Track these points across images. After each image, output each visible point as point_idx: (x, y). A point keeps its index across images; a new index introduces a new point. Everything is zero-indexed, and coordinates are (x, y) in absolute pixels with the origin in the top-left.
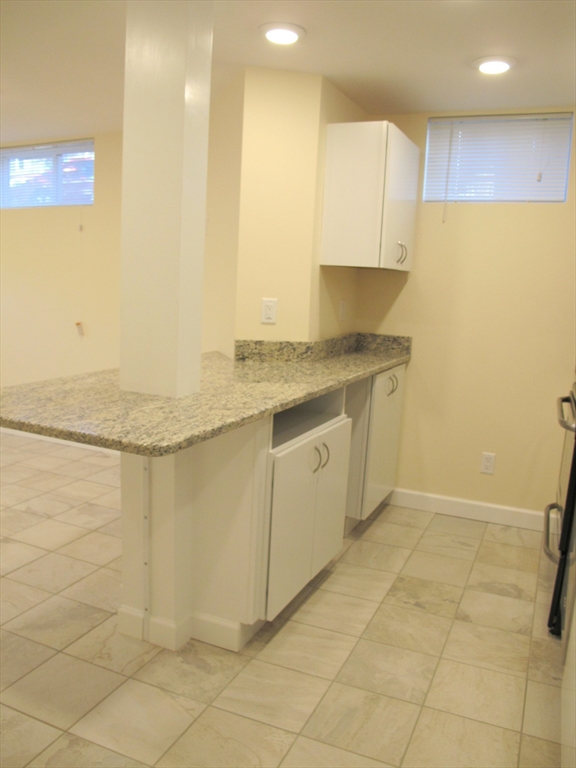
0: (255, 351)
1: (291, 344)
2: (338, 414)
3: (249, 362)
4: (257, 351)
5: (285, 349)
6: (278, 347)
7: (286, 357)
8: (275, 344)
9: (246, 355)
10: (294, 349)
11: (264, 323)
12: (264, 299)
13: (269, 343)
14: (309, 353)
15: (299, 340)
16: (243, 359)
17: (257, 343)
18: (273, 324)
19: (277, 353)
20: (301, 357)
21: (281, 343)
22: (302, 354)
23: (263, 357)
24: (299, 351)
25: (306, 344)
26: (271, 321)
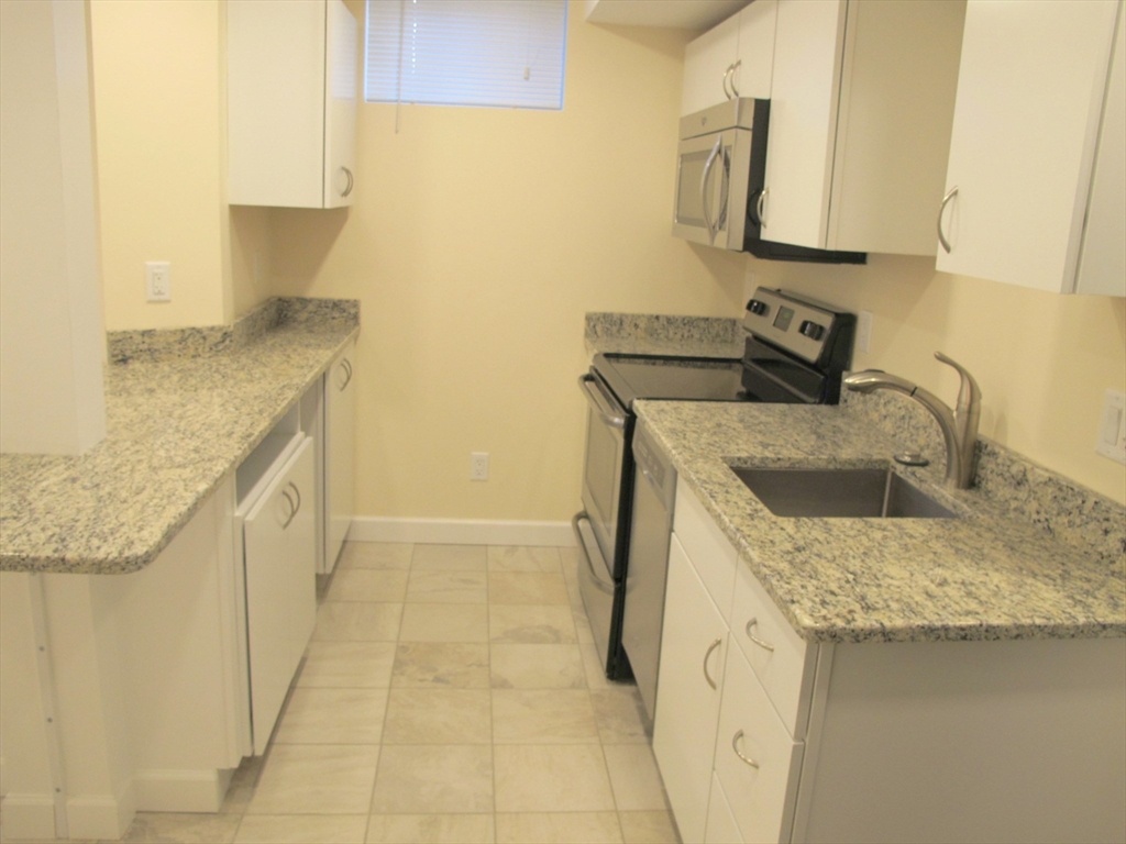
0: (141, 347)
1: (199, 331)
2: (293, 434)
3: (135, 365)
4: (145, 346)
5: (190, 340)
6: (178, 337)
7: (192, 352)
8: (174, 332)
9: (128, 353)
10: (204, 338)
11: (150, 302)
12: (150, 263)
13: (164, 333)
14: (227, 342)
15: (209, 323)
16: (124, 361)
17: (144, 333)
18: (167, 301)
19: (177, 346)
20: (217, 349)
21: (183, 331)
22: (216, 345)
23: (157, 355)
24: (212, 340)
25: (221, 329)
26: (162, 297)
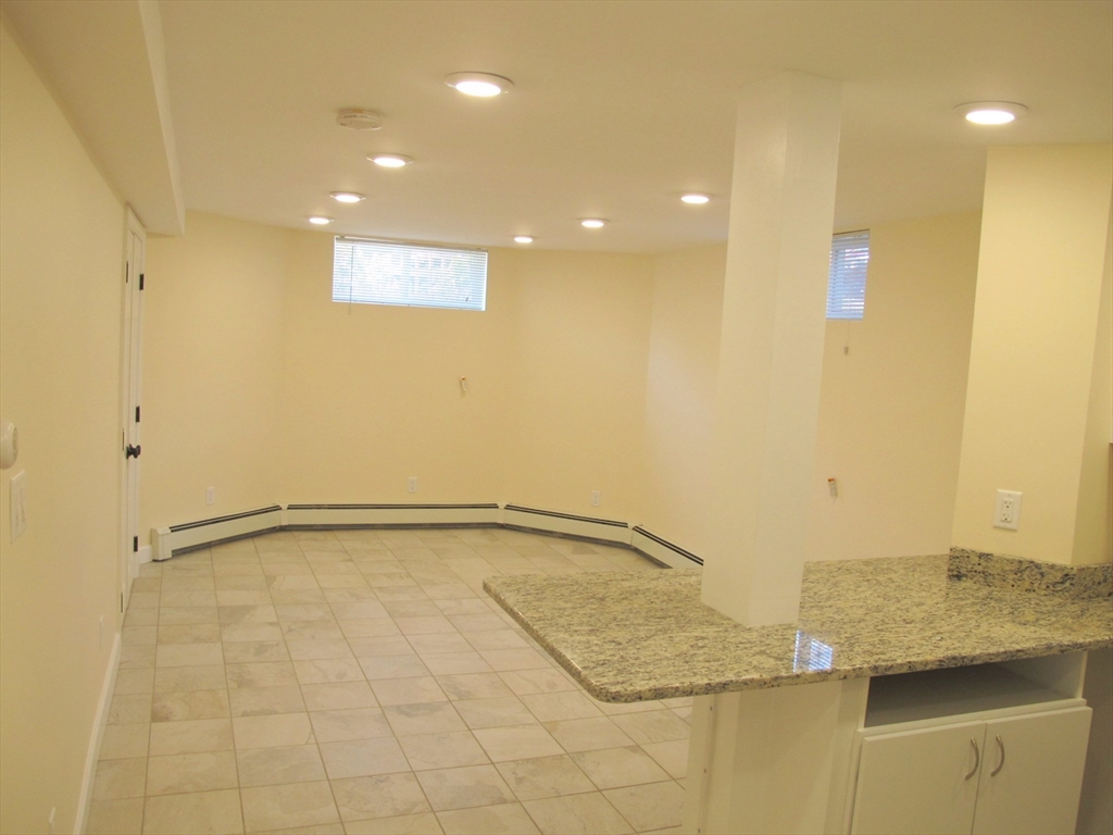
0: (976, 568)
1: (1038, 566)
3: (965, 584)
4: (980, 568)
5: (1027, 572)
6: (1015, 567)
7: (1027, 585)
8: (1011, 562)
9: (963, 571)
10: (1042, 575)
11: (996, 527)
12: (1000, 491)
13: (1001, 559)
14: (1067, 584)
15: (1052, 560)
16: (959, 577)
17: (981, 556)
18: (1014, 530)
19: (1012, 576)
20: (1053, 588)
21: (1020, 562)
22: (1054, 584)
23: (990, 579)
24: (1050, 578)
25: (1062, 569)
26: (1009, 526)
